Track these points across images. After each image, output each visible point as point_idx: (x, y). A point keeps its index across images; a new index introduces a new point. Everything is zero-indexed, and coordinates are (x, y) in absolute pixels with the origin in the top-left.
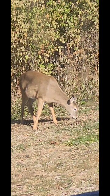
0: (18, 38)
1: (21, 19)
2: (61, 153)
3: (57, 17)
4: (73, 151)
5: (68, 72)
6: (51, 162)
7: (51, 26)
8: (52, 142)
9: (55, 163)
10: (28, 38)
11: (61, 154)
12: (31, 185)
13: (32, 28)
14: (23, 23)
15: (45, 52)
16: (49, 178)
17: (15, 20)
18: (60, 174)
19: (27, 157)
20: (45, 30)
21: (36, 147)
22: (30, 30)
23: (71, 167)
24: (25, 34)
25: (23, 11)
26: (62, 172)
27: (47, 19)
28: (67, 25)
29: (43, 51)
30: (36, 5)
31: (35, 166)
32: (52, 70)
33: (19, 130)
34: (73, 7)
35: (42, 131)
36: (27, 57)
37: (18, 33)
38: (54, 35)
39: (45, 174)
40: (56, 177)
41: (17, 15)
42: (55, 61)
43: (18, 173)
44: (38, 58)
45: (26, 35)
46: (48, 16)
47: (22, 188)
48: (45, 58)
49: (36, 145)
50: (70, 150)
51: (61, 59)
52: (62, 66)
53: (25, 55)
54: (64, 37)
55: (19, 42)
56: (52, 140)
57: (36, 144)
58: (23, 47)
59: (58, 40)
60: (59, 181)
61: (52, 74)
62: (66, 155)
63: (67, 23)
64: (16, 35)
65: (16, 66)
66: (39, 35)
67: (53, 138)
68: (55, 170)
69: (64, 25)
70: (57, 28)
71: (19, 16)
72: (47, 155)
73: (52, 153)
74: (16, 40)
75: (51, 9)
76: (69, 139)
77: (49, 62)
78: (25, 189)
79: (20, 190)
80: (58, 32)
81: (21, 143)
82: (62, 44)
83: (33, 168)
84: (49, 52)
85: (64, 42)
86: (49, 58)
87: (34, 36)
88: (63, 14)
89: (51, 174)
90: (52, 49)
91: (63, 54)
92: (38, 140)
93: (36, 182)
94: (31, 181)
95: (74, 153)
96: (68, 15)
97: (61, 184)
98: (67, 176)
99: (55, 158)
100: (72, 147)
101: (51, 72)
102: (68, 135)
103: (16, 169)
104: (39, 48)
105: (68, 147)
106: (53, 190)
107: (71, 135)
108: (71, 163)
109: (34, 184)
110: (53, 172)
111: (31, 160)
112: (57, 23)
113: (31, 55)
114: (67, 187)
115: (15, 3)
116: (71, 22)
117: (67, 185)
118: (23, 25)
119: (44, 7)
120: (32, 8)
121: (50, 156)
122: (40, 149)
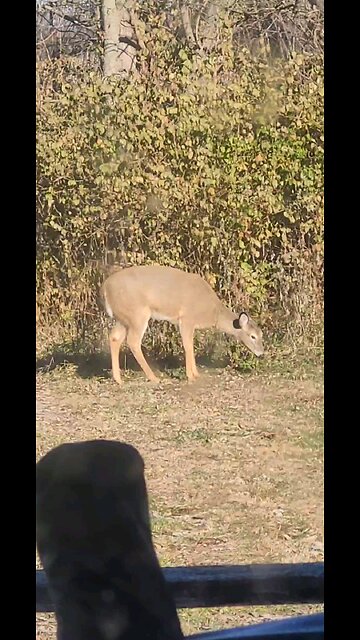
0: (197, 196)
1: (203, 157)
2: (285, 459)
3: (278, 162)
4: (310, 460)
5: (300, 287)
6: (265, 476)
7: (267, 182)
8: (267, 434)
9: (272, 481)
10: (217, 200)
11: (284, 462)
12: (221, 521)
13: (227, 179)
14: (207, 166)
15: (253, 235)
16: (261, 512)
17: (190, 157)
18: (282, 505)
19: (213, 457)
20: (254, 189)
21: (232, 440)
22: (221, 183)
23: (305, 494)
24: (212, 191)
26: (287, 501)
27: (259, 165)
28: (299, 184)
29: (249, 233)
30: (235, 131)
31: (231, 481)
32: (267, 278)
33: (197, 397)
34: (313, 145)
35: (244, 405)
36: (214, 241)
37: (196, 186)
38: (274, 204)
39: (251, 502)
40: (275, 511)
41: (195, 146)
42: (275, 259)
43: (195, 491)
44: (237, 247)
45: (213, 193)
46: (260, 158)
47: (204, 525)
48: (253, 250)
49: (233, 435)
50: (302, 456)
51: (286, 257)
53: (212, 236)
54: (293, 210)
55: (198, 205)
56: (265, 430)
57: (233, 432)
58: (206, 219)
59: (281, 214)
60: (282, 521)
61: (266, 286)
62: (296, 466)
63: (300, 180)
64: (193, 190)
65: (192, 257)
66: (241, 198)
67: (268, 424)
68: (271, 494)
69: (295, 182)
70: (278, 188)
71: (200, 150)
72: (256, 460)
73: (266, 458)
74: (191, 200)
75: (266, 145)
76: (302, 431)
77: (261, 258)
78: (210, 528)
79: (199, 528)
80: (280, 198)
81: (200, 425)
82: (290, 225)
83: (227, 485)
84: (262, 236)
85: (293, 220)
86: (260, 250)
87: (230, 197)
88: (293, 158)
89: (263, 503)
90: (267, 231)
91: (290, 246)
92: (236, 424)
93: (233, 516)
94: (223, 512)
95: (312, 465)
96: (303, 162)
97: (285, 528)
98: (297, 512)
99: (272, 470)
100: (308, 450)
101: (265, 282)
102: (300, 424)
103: (191, 481)
104: (241, 227)
105: (299, 450)
106: (269, 538)
107: (305, 424)
108: (305, 485)
109: (228, 519)
110: (268, 498)
111: (222, 467)
112: (279, 177)
113: (224, 237)
114: (298, 537)
115: (191, 121)
116: (309, 179)
117: (297, 533)
118: (208, 170)
119: (253, 138)
120: (226, 137)
121: (262, 462)
122: (241, 445)
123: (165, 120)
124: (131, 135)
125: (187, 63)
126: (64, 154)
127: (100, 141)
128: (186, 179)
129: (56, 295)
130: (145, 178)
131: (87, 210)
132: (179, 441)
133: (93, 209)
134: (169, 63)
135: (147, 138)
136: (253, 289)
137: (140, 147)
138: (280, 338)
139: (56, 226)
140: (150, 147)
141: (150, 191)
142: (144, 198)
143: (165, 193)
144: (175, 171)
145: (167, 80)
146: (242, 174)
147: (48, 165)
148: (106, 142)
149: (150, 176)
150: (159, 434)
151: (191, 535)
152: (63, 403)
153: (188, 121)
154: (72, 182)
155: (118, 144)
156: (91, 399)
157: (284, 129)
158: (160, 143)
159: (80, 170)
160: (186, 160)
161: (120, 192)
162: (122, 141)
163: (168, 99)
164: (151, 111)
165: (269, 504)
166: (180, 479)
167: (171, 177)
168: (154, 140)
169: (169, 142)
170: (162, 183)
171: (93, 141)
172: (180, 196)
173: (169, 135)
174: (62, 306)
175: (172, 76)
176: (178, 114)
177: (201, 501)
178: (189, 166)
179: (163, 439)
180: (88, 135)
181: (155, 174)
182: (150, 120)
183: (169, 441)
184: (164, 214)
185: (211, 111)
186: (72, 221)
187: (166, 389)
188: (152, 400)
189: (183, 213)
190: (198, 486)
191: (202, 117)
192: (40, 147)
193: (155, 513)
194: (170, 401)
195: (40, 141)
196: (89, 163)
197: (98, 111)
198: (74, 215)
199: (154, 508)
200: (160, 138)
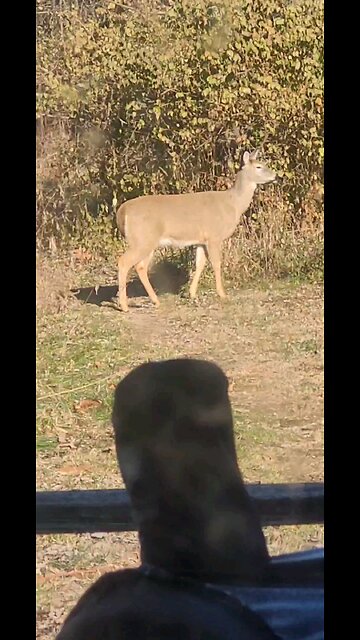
0: (304, 107)
1: (310, 68)
14: (314, 77)
17: (297, 68)
24: (319, 101)
25: (315, 50)
33: (306, 309)
36: (322, 151)
37: (304, 96)
41: (301, 57)
43: (304, 402)
45: (320, 104)
47: (312, 436)
53: (319, 146)
55: (306, 116)
58: (314, 129)
64: (300, 100)
65: (300, 167)
71: (306, 60)
74: (299, 111)
79: (307, 440)
81: (309, 337)
103: (300, 393)
115: (298, 32)
118: (315, 81)
123: (272, 31)
124: (238, 46)
126: (171, 66)
127: (207, 53)
128: (293, 89)
130: (252, 89)
131: (195, 122)
132: (288, 352)
133: (201, 121)
135: (255, 49)
137: (247, 58)
139: (164, 139)
140: (257, 58)
141: (257, 102)
142: (251, 110)
143: (272, 103)
144: (282, 82)
147: (156, 77)
148: (214, 54)
149: (258, 87)
150: (268, 346)
151: (299, 447)
152: (172, 315)
153: (295, 32)
154: (180, 95)
155: (225, 56)
156: (201, 311)
158: (267, 54)
159: (188, 82)
160: (293, 70)
161: (227, 103)
162: (229, 53)
163: (275, 10)
164: (258, 21)
166: (288, 391)
167: (279, 87)
168: (261, 51)
169: (276, 52)
170: (269, 93)
171: (201, 52)
172: (287, 107)
173: (275, 46)
176: (285, 25)
177: (309, 412)
178: (296, 77)
179: (271, 351)
180: (195, 47)
181: (262, 84)
182: (257, 30)
183: (278, 352)
184: (272, 125)
185: (317, 21)
186: (180, 133)
187: (275, 301)
188: (261, 312)
189: (291, 124)
190: (306, 398)
191: (308, 27)
192: (148, 61)
193: (264, 426)
194: (279, 313)
195: (147, 54)
196: (196, 75)
197: (206, 23)
198: (181, 127)
199: (263, 420)
200: (267, 49)
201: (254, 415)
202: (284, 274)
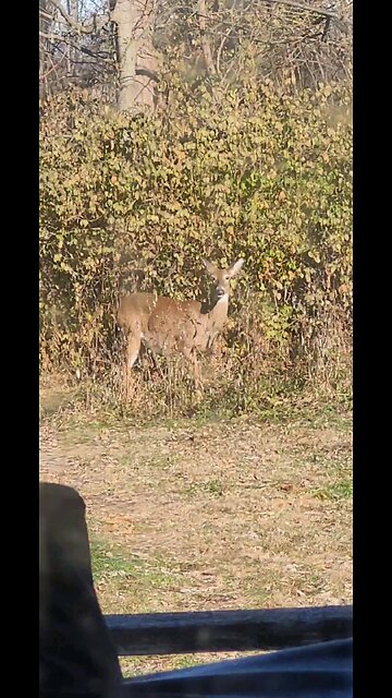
0: (215, 237)
1: (221, 195)
2: (302, 512)
3: (303, 199)
4: (328, 513)
5: (324, 330)
6: (279, 530)
7: (290, 220)
8: (284, 486)
9: (287, 535)
10: (236, 240)
11: (301, 515)
12: (232, 577)
13: (247, 217)
14: (225, 204)
16: (273, 567)
17: (208, 195)
18: (297, 560)
19: (226, 510)
20: (276, 228)
21: (247, 492)
22: (241, 221)
23: (321, 549)
24: (230, 230)
25: (227, 176)
26: (302, 555)
27: (281, 203)
28: (325, 222)
29: (270, 274)
30: (257, 166)
31: (244, 535)
32: (289, 321)
33: (212, 448)
34: (340, 180)
35: (260, 456)
36: (233, 283)
37: (214, 225)
38: (297, 242)
39: (264, 557)
40: (289, 566)
41: (213, 183)
42: (297, 302)
43: (206, 546)
44: (258, 290)
45: (232, 233)
46: (283, 195)
47: (213, 582)
48: (275, 292)
49: (247, 488)
50: (321, 509)
52: (311, 314)
54: (318, 249)
55: (217, 246)
56: (282, 481)
57: (247, 484)
58: (225, 259)
59: (305, 254)
60: (296, 576)
61: (287, 330)
62: (312, 519)
63: (327, 218)
64: (210, 229)
66: (262, 237)
67: (285, 476)
68: (285, 549)
69: (321, 220)
70: (302, 226)
71: (218, 187)
72: (271, 513)
73: (282, 511)
74: (209, 241)
75: (290, 181)
76: (321, 483)
77: (282, 301)
78: (220, 583)
79: (209, 584)
80: (305, 236)
81: (214, 478)
82: (314, 265)
83: (238, 539)
84: (284, 277)
85: (318, 261)
86: (282, 292)
87: (250, 236)
88: (319, 194)
89: (277, 558)
90: (290, 272)
91: (314, 288)
92: (251, 475)
93: (243, 571)
94: (234, 568)
95: (330, 518)
96: (329, 199)
97: (299, 584)
98: (312, 567)
99: (287, 523)
100: (327, 502)
101: (286, 325)
102: (319, 475)
103: (202, 536)
104: (261, 267)
105: (317, 502)
106: (281, 595)
107: (325, 475)
108: (322, 538)
109: (239, 575)
110: (282, 553)
111: (236, 520)
112: (303, 214)
113: (243, 280)
114: (311, 593)
116: (336, 216)
117: (312, 588)
118: (227, 208)
119: (275, 173)
120: (247, 173)
121: (277, 515)
122: (255, 498)
123: (182, 156)
124: (148, 172)
125: (207, 96)
126: (76, 192)
127: (114, 178)
128: (203, 217)
129: (66, 341)
130: (160, 217)
131: (100, 252)
132: (190, 493)
133: (106, 250)
134: (187, 97)
135: (164, 175)
136: (273, 333)
137: (156, 184)
138: (301, 385)
139: (67, 268)
141: (165, 230)
142: (159, 239)
143: (182, 232)
144: (192, 210)
145: (186, 113)
146: (263, 211)
147: (61, 203)
148: (121, 179)
149: (166, 215)
150: (170, 487)
151: (199, 592)
152: (71, 454)
154: (85, 222)
155: (133, 182)
156: (100, 450)
157: (311, 164)
159: (93, 209)
160: (204, 198)
161: (134, 231)
162: (138, 178)
164: (168, 146)
165: (283, 560)
166: (191, 534)
167: (188, 216)
168: (170, 177)
169: (186, 178)
170: (178, 221)
171: (108, 177)
172: (197, 236)
173: (186, 171)
174: (72, 352)
175: (190, 109)
176: (196, 150)
177: (212, 557)
178: (207, 204)
179: (174, 492)
180: (102, 172)
181: (171, 212)
182: (167, 156)
183: (181, 493)
185: (231, 145)
186: (84, 262)
187: (180, 439)
188: (164, 452)
190: (209, 541)
191: (221, 152)
192: (51, 186)
193: (163, 570)
194: (182, 453)
195: (51, 179)
196: (103, 202)
197: (113, 147)
198: (86, 256)
199: (163, 564)
200: (177, 174)
201: (153, 559)
202: (191, 412)
